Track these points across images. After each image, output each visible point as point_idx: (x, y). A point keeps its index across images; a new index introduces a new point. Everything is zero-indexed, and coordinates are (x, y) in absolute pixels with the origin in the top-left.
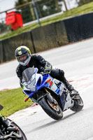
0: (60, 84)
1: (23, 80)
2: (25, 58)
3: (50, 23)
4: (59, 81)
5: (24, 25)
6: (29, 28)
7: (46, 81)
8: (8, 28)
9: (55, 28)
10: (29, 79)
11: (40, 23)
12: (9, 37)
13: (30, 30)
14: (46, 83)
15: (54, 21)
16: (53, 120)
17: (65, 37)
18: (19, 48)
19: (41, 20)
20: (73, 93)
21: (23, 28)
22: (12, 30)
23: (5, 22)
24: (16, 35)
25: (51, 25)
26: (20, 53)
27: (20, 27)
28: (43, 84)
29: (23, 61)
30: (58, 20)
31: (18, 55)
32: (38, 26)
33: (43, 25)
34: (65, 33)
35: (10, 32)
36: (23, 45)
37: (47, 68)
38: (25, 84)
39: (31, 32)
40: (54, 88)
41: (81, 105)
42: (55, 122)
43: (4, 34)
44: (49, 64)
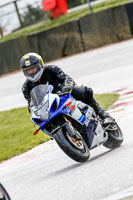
0: (86, 108)
1: (31, 103)
2: (35, 70)
3: (105, 8)
4: (84, 105)
5: (69, 11)
6: (76, 15)
7: (64, 105)
8: (46, 16)
9: (113, 15)
10: (40, 102)
11: (91, 8)
12: (48, 28)
13: (77, 18)
14: (65, 107)
15: (111, 6)
16: (75, 162)
17: (128, 28)
18: (26, 56)
19: (92, 4)
20: (106, 121)
21: (68, 15)
22: (52, 18)
23: (41, 7)
24: (57, 25)
25: (107, 11)
26: (28, 63)
27: (62, 14)
28: (60, 109)
29: (33, 75)
30: (116, 5)
31: (24, 67)
32: (89, 12)
33: (95, 11)
34: (127, 22)
35: (49, 21)
36: (32, 52)
37: (66, 85)
38: (33, 109)
39: (78, 22)
40: (77, 115)
41: (120, 138)
42: (78, 165)
43: (40, 24)
44: (70, 79)
